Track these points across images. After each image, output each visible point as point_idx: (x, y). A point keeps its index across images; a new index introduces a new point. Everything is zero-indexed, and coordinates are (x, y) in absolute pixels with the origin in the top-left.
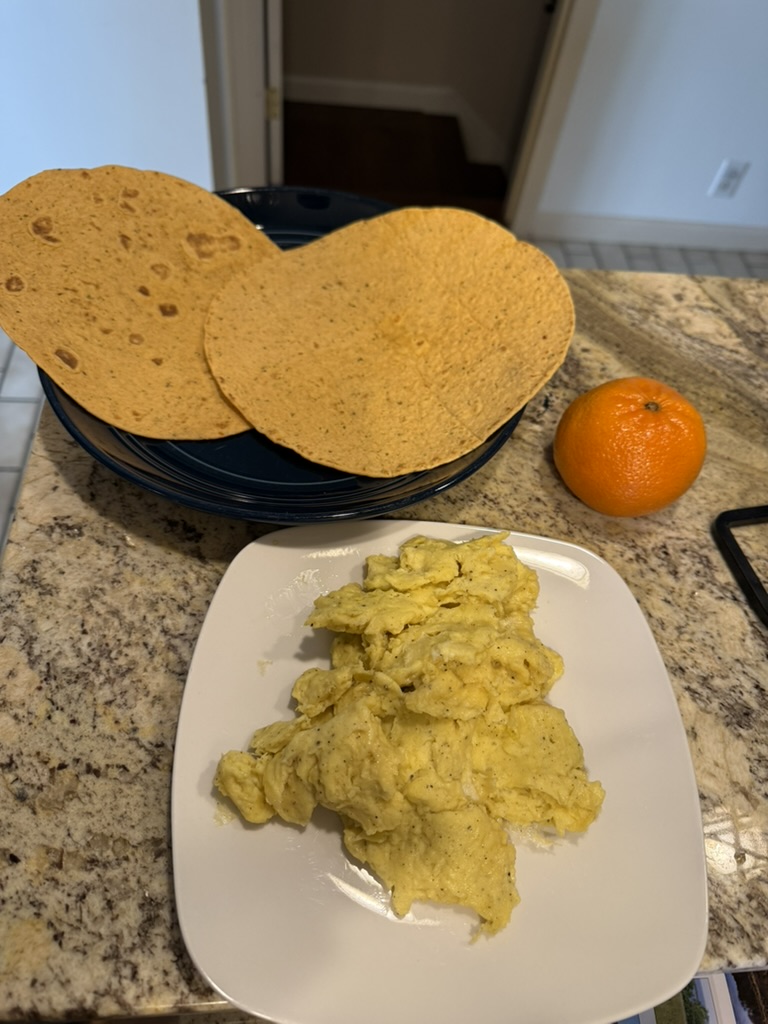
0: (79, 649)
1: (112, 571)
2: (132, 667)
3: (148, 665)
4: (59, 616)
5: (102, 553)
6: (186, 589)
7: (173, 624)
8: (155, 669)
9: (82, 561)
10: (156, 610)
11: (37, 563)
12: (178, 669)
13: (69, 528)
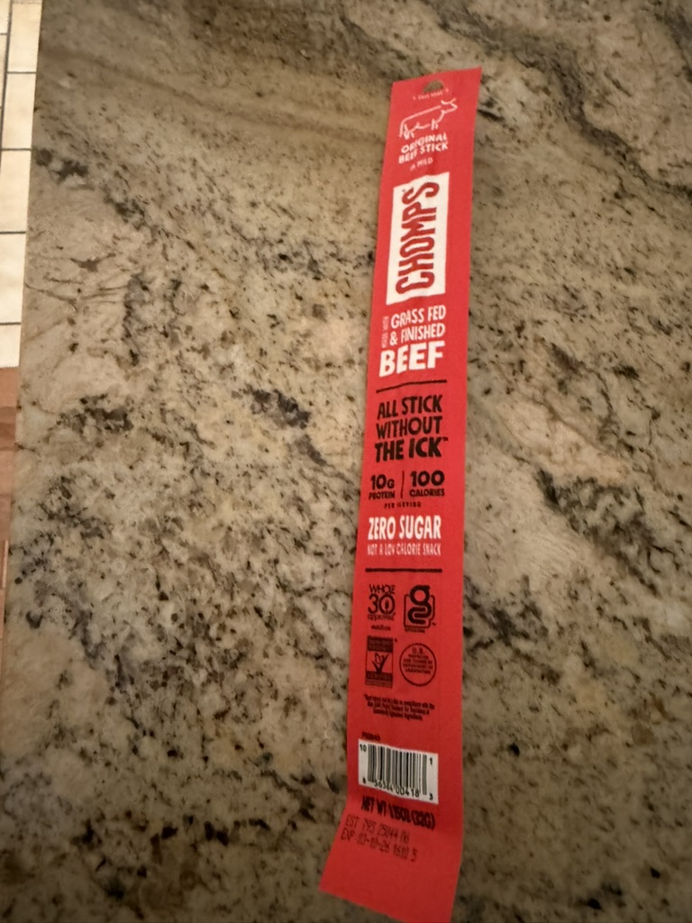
0: (160, 626)
1: (185, 487)
2: (244, 650)
3: (267, 646)
4: (119, 572)
5: (165, 457)
6: (300, 510)
7: (292, 572)
8: (280, 652)
9: (138, 472)
10: (263, 551)
11: (69, 481)
12: (313, 649)
13: (107, 416)
